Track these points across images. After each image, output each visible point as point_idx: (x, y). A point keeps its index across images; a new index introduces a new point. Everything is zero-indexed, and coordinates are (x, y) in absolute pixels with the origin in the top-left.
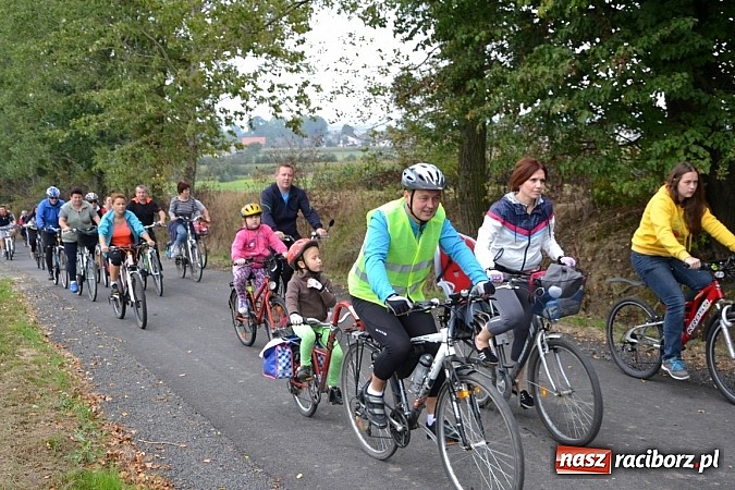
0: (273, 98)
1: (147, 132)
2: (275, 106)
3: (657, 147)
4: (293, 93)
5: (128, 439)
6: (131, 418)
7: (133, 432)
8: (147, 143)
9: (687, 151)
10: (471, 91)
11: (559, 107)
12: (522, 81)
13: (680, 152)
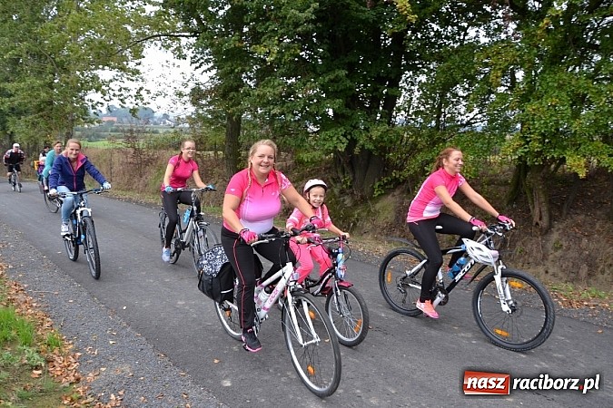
0: (122, 95)
1: (41, 110)
2: (121, 100)
3: (323, 134)
4: (133, 93)
5: (22, 290)
6: (24, 277)
7: (26, 286)
8: (42, 116)
9: (338, 138)
10: (232, 99)
11: (276, 111)
12: (258, 95)
13: (335, 139)
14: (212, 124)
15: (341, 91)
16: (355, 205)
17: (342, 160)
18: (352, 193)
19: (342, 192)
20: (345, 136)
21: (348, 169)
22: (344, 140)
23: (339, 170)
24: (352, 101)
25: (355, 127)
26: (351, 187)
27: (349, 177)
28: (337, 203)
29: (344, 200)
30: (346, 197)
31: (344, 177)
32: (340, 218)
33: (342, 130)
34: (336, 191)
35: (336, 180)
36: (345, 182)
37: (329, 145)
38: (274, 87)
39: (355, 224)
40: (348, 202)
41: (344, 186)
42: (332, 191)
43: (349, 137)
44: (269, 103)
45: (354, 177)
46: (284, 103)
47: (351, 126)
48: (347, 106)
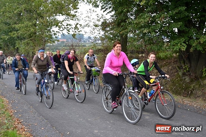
0: (68, 28)
1: (31, 37)
2: (68, 30)
3: (172, 43)
4: (74, 26)
5: (20, 122)
6: (22, 117)
7: (22, 120)
8: (31, 40)
9: (181, 44)
10: (122, 26)
11: (146, 31)
12: (136, 23)
13: (179, 44)
14: (112, 40)
15: (182, 18)
16: (192, 81)
17: (183, 56)
18: (190, 75)
19: (184, 74)
20: (184, 42)
21: (187, 61)
22: (185, 45)
23: (182, 62)
24: (189, 23)
25: (191, 38)
26: (189, 71)
27: (187, 66)
28: (181, 80)
29: (185, 79)
30: (186, 77)
31: (185, 66)
32: (183, 89)
33: (183, 40)
34: (180, 74)
35: (180, 68)
36: (186, 69)
37: (176, 48)
38: (144, 19)
39: (192, 92)
40: (187, 79)
41: (185, 71)
42: (178, 74)
43: (187, 43)
44: (142, 27)
45: (190, 65)
46: (150, 26)
47: (188, 37)
48: (186, 26)
